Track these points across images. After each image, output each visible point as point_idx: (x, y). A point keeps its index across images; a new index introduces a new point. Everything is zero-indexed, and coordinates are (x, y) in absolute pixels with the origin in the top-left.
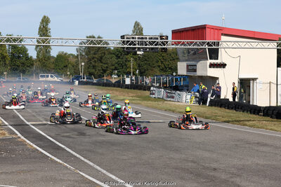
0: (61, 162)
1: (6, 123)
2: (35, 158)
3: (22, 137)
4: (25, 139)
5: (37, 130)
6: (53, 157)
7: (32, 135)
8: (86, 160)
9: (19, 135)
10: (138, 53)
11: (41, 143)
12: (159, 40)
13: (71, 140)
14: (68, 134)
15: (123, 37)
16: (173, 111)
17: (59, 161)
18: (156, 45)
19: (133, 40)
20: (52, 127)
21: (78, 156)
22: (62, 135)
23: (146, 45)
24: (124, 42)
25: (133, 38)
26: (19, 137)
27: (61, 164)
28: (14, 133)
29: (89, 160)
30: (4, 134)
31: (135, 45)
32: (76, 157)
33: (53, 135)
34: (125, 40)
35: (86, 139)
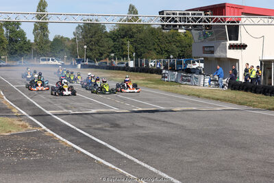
0: (113, 167)
1: (24, 113)
2: (78, 161)
3: (48, 130)
4: (52, 132)
5: (61, 120)
6: (99, 159)
7: (58, 128)
8: (143, 164)
9: (44, 128)
10: (180, 31)
11: (74, 138)
12: (203, 16)
13: (107, 133)
14: (99, 126)
15: (161, 13)
16: (199, 96)
17: (110, 165)
18: (199, 22)
19: (174, 16)
20: (76, 116)
21: (129, 157)
22: (94, 126)
23: (189, 22)
24: (163, 18)
25: (174, 14)
26: (45, 131)
27: (114, 169)
28: (37, 126)
29: (147, 163)
30: (26, 127)
31: (176, 21)
32: (126, 158)
33: (82, 126)
34: (165, 16)
35: (125, 133)
